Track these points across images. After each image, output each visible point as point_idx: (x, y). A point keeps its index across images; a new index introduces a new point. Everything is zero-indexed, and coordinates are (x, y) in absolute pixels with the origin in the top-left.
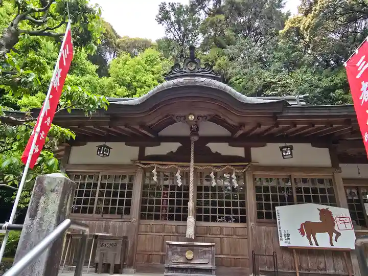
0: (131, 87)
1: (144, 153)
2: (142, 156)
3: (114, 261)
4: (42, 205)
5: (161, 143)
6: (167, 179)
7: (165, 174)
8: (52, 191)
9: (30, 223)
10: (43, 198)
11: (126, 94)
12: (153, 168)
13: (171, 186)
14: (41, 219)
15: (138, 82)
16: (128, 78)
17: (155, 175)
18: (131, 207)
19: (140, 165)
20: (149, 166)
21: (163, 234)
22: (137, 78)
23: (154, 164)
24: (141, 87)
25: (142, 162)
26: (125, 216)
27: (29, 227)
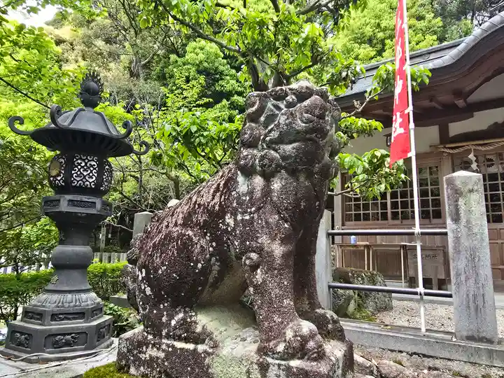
0: (375, 41)
1: (448, 133)
2: (445, 138)
3: (436, 276)
4: (462, 208)
5: (475, 113)
6: (493, 165)
7: (488, 157)
8: (471, 191)
9: (454, 226)
10: (460, 200)
11: (373, 53)
12: (469, 152)
13: (501, 174)
14: (468, 222)
15: (384, 30)
16: (368, 31)
17: (474, 161)
18: (441, 208)
19: (446, 150)
20: (462, 149)
21: (499, 241)
22: (382, 26)
23: (470, 145)
24: (391, 37)
25: (448, 146)
26: (435, 221)
27: (455, 232)
